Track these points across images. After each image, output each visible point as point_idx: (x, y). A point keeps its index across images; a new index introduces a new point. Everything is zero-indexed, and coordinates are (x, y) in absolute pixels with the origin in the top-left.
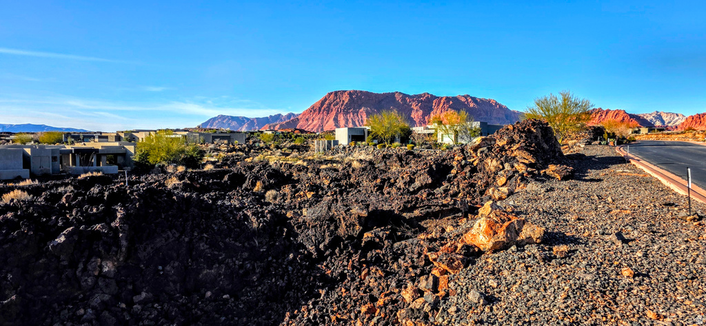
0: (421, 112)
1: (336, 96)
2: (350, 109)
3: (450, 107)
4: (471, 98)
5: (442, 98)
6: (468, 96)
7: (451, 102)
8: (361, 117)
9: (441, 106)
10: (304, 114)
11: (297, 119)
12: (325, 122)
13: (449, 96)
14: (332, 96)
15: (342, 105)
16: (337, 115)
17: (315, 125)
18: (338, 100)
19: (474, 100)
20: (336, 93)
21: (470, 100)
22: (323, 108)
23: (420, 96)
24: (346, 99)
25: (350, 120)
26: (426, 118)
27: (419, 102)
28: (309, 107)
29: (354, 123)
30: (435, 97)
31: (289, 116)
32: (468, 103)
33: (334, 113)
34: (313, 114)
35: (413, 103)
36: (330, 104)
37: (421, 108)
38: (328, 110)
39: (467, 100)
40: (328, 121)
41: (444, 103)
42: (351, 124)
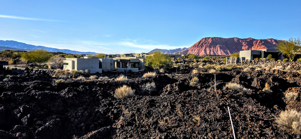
0: (247, 47)
1: (206, 40)
2: (212, 45)
3: (263, 44)
4: (274, 40)
5: (258, 40)
6: (272, 39)
7: (263, 42)
8: (217, 49)
9: (258, 43)
10: (191, 48)
11: (188, 50)
12: (200, 51)
13: (262, 39)
14: (204, 40)
15: (208, 44)
16: (206, 48)
17: (195, 53)
18: (207, 41)
19: (276, 41)
20: (206, 38)
21: (273, 41)
22: (199, 45)
23: (247, 39)
24: (210, 41)
25: (212, 51)
26: (250, 49)
27: (246, 42)
28: (192, 45)
29: (213, 52)
30: (254, 40)
31: (184, 49)
32: (272, 42)
33: (204, 47)
34: (195, 48)
35: (243, 43)
36: (203, 43)
37: (247, 45)
38: (202, 46)
39: (272, 41)
40: (201, 51)
41: (259, 43)
42: (212, 52)
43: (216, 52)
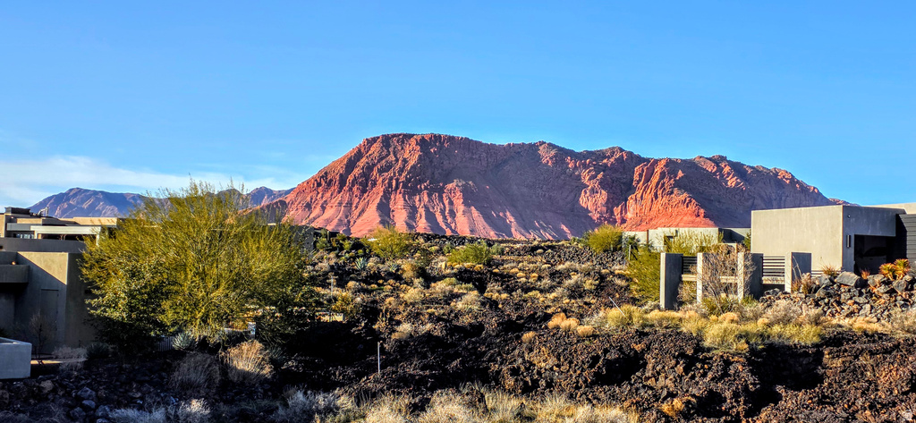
0: (603, 196)
1: (387, 147)
2: (421, 182)
3: (679, 185)
4: (730, 163)
5: (656, 162)
6: (723, 159)
7: (680, 174)
8: (451, 203)
9: (654, 180)
10: (301, 190)
11: (283, 203)
12: (356, 213)
13: (673, 157)
14: (376, 148)
15: (401, 170)
16: (387, 196)
17: (328, 221)
18: (392, 158)
19: (738, 169)
20: (387, 140)
21: (727, 169)
22: (351, 178)
23: (599, 155)
24: (412, 155)
25: (422, 211)
26: (617, 210)
27: (598, 169)
28: (309, 177)
29: (430, 217)
30: (640, 160)
31: (260, 193)
32: (722, 176)
33: (379, 190)
34: (325, 191)
35: (585, 173)
36: (370, 168)
37: (603, 184)
38: (365, 184)
39: (720, 170)
40: (363, 211)
41: (663, 175)
42: (423, 220)
43: (445, 218)
